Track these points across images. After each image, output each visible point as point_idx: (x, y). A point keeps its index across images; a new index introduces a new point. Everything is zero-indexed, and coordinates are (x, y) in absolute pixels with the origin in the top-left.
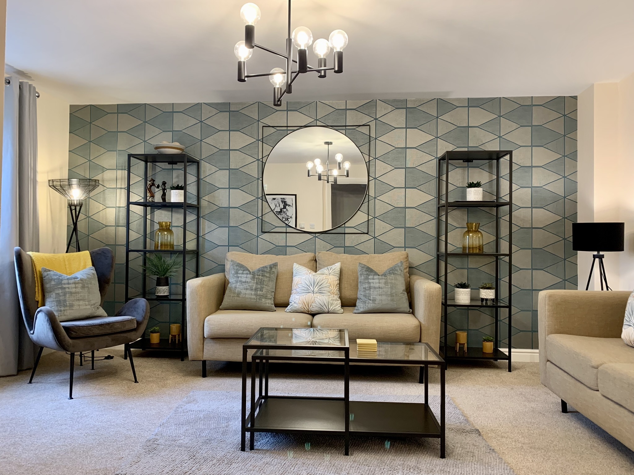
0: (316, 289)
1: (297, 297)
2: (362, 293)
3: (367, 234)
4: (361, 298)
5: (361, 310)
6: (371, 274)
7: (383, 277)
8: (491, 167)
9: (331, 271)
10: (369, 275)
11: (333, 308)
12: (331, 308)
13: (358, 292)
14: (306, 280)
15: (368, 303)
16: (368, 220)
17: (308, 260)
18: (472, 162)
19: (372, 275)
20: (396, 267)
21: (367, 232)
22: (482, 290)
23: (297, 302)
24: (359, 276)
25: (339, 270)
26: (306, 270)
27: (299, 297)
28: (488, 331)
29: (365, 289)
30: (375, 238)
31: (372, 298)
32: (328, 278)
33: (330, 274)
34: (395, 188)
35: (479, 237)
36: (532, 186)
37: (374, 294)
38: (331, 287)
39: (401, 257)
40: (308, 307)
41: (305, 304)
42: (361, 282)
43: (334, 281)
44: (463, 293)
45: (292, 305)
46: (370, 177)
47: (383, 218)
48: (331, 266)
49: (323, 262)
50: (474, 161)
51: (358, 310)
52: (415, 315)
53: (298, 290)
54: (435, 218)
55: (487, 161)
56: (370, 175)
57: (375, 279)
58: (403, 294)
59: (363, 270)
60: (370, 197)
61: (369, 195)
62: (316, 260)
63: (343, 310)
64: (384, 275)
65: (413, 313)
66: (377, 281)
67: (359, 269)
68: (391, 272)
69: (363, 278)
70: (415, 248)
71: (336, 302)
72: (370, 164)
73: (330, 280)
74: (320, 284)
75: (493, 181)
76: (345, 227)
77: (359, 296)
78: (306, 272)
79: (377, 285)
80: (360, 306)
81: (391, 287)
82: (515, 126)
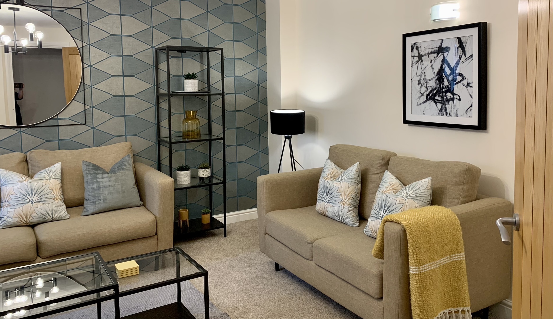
0: (35, 198)
1: (10, 210)
2: (90, 194)
3: (85, 124)
4: (90, 198)
5: (91, 211)
6: (99, 172)
7: (113, 175)
8: (202, 57)
9: (51, 174)
10: (97, 174)
11: (57, 215)
12: (56, 216)
13: (85, 193)
14: (20, 189)
15: (98, 203)
16: (85, 110)
17: (17, 162)
18: (186, 52)
19: (100, 174)
20: (124, 161)
21: (84, 123)
22: (200, 170)
23: (11, 216)
24: (85, 175)
25: (60, 171)
26: (17, 176)
27: (13, 210)
28: (204, 202)
29: (94, 189)
30: (93, 128)
31: (102, 198)
32: (49, 183)
33: (50, 178)
34: (112, 76)
35: (197, 123)
36: (235, 76)
37: (105, 194)
38: (54, 192)
39: (126, 149)
40: (27, 219)
41: (22, 217)
42: (87, 182)
43: (56, 185)
44: (184, 175)
45: (4, 220)
46: (84, 64)
47: (102, 107)
48: (50, 168)
49: (38, 162)
50: (187, 52)
51: (87, 211)
52: (147, 207)
53: (11, 202)
54: (154, 105)
55: (199, 53)
56: (84, 62)
57: (104, 178)
58: (134, 188)
59: (89, 169)
60: (85, 85)
61: (84, 83)
62: (27, 161)
63: (69, 215)
64: (112, 171)
65: (144, 205)
66: (107, 179)
67: (84, 167)
68: (120, 167)
69: (90, 177)
70: (135, 135)
71: (61, 208)
72: (84, 50)
73: (51, 185)
74: (40, 191)
75: (204, 70)
76: (58, 119)
77: (86, 197)
78: (19, 179)
79: (107, 184)
80: (89, 207)
81: (121, 183)
82: (220, 22)
